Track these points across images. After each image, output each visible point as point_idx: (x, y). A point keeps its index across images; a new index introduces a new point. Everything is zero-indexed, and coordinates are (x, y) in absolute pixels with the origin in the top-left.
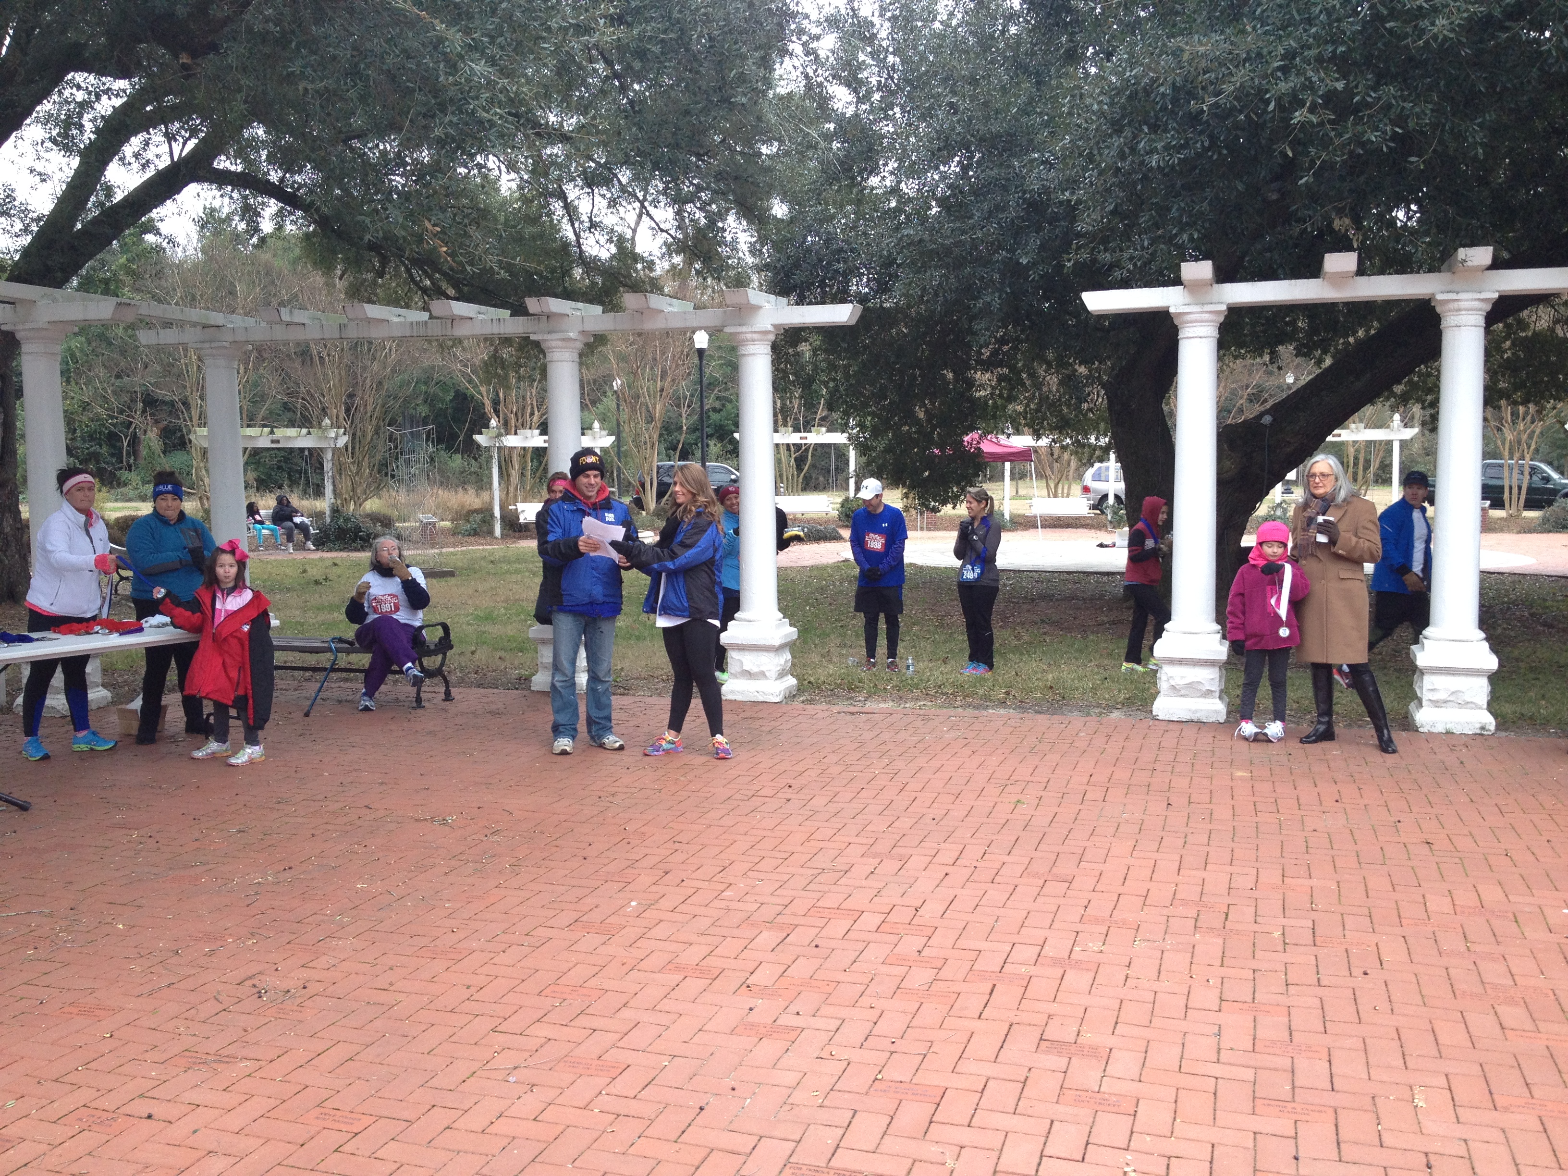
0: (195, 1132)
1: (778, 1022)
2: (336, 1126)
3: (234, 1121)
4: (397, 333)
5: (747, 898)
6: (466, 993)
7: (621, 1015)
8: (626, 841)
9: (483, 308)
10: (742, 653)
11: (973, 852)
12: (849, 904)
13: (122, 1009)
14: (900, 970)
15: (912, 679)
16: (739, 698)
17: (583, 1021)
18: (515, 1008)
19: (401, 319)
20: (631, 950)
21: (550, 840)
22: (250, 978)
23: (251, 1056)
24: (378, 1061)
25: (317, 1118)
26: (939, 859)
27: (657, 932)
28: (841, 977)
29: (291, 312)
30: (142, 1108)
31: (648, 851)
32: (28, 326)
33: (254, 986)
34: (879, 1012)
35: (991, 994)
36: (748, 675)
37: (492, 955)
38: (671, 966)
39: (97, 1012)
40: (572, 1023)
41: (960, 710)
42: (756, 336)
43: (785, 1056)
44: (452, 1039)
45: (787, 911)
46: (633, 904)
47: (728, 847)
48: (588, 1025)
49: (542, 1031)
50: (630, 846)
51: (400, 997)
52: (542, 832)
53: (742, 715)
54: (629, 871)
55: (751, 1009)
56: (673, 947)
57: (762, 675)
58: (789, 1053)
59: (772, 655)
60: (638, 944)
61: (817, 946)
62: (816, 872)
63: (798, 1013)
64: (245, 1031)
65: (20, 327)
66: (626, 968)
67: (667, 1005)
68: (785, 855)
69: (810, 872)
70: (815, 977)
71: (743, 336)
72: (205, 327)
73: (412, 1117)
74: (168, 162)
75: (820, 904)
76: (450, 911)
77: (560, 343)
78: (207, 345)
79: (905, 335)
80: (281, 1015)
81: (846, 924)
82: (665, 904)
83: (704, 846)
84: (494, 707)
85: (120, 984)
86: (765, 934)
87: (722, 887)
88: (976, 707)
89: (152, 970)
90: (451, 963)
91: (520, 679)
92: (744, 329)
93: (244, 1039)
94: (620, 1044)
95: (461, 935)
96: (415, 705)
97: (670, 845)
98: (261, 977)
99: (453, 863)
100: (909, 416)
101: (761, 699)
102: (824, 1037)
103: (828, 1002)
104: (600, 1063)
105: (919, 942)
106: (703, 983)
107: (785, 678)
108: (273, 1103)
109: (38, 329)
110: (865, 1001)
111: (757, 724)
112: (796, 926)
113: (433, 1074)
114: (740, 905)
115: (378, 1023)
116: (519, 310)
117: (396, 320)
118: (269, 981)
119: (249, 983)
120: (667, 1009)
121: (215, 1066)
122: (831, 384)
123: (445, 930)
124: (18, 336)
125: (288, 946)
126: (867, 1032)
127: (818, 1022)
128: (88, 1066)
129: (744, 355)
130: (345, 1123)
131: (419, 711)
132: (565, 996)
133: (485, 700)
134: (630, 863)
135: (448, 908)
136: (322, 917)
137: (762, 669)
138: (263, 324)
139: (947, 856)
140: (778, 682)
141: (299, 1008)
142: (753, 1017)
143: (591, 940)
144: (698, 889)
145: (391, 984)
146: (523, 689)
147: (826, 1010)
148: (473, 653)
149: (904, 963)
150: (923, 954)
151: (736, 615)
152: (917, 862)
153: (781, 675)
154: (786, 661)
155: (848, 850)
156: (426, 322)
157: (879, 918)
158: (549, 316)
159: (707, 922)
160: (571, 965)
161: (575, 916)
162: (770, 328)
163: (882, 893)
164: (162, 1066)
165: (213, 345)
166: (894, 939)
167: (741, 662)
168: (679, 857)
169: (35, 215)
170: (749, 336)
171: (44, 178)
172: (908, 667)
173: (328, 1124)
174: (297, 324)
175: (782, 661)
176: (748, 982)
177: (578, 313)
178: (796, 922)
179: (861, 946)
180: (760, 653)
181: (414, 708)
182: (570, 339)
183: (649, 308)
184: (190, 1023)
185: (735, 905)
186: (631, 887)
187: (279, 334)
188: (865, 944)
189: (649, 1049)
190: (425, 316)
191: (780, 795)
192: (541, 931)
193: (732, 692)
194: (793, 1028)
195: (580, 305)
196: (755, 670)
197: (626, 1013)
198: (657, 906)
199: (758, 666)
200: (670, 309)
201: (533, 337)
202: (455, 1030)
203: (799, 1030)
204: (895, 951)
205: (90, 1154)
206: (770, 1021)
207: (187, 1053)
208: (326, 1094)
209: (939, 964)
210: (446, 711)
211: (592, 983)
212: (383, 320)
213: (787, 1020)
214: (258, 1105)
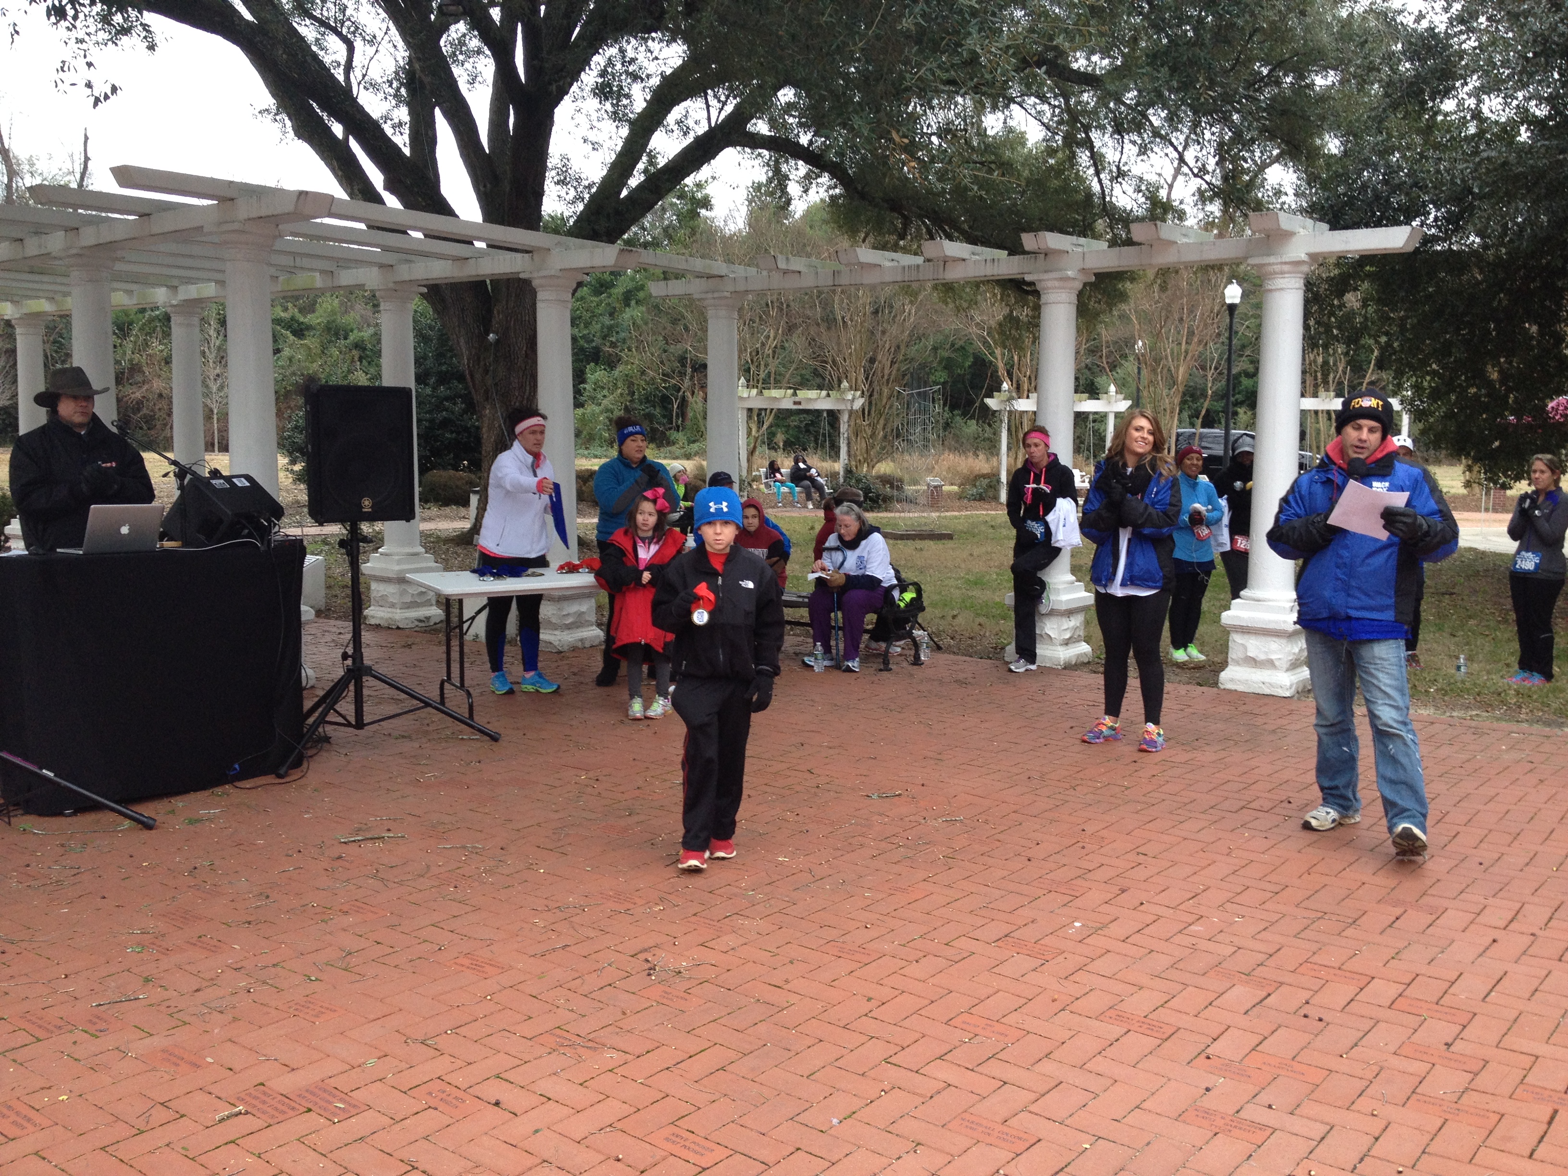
0: (536, 1131)
1: (1242, 1114)
2: (685, 1154)
3: (579, 1127)
4: (888, 278)
5: (1219, 937)
6: (866, 1007)
7: (1039, 1067)
8: (1080, 844)
9: (979, 249)
10: (1246, 636)
11: (1536, 914)
12: (1355, 965)
13: (511, 968)
14: (1420, 1068)
15: (1463, 682)
16: (1241, 688)
17: (994, 1068)
18: (917, 1036)
19: (896, 264)
20: (1065, 983)
21: (994, 832)
22: (645, 950)
23: (622, 1046)
24: (750, 1076)
25: (667, 1139)
26: (1485, 918)
27: (1100, 965)
28: (1333, 1063)
29: (787, 259)
30: (493, 1090)
31: (1105, 860)
32: (543, 273)
33: (647, 961)
34: (1384, 1123)
35: (1550, 1123)
36: (1254, 662)
37: (904, 963)
38: (1112, 1013)
39: (488, 969)
40: (979, 1069)
41: (1525, 725)
42: (1286, 268)
43: (1246, 1165)
44: (837, 1064)
45: (1271, 962)
46: (1077, 924)
47: (1203, 868)
48: (997, 1074)
49: (943, 1072)
50: (1085, 851)
51: (794, 998)
52: (986, 822)
53: (1243, 708)
54: (1079, 882)
55: (1208, 1089)
56: (1118, 988)
57: (1270, 664)
58: (1251, 1162)
59: (1283, 641)
60: (1077, 977)
61: (1306, 1016)
62: (1313, 915)
63: (1270, 1107)
64: (624, 1013)
65: (535, 275)
66: (1058, 1006)
67: (1100, 1064)
68: (1277, 888)
69: (1307, 914)
70: (1298, 1058)
71: (1270, 269)
72: (710, 277)
73: (771, 1160)
74: (707, 128)
75: (1314, 959)
76: (869, 902)
77: (1057, 284)
78: (710, 295)
79: (1480, 283)
80: (665, 1001)
81: (1350, 990)
82: (1115, 930)
83: (1174, 863)
84: (961, 676)
85: (519, 939)
86: (1239, 990)
87: (1190, 918)
88: (1548, 724)
89: (552, 927)
90: (855, 965)
91: (995, 648)
92: (1272, 259)
93: (619, 1024)
94: (1032, 1108)
95: (873, 933)
96: (882, 667)
97: (1132, 856)
98: (657, 951)
99: (883, 845)
100: (1479, 377)
101: (1267, 691)
102: (1303, 1147)
103: (1313, 1096)
104: (1005, 1129)
105: (1448, 1031)
106: (1150, 1042)
107: (1299, 670)
108: (627, 1109)
109: (551, 277)
110: (1364, 1104)
111: (1260, 721)
112: (1282, 984)
113: (808, 1105)
114: (1211, 946)
115: (762, 1028)
116: (1015, 249)
117: (888, 264)
118: (664, 959)
119: (642, 956)
120: (1100, 1070)
121: (580, 1051)
122: (1383, 339)
123: (859, 924)
124: (535, 283)
125: (694, 919)
126: (1364, 1149)
127: (1297, 1124)
128: (458, 1031)
129: (1270, 291)
130: (696, 1152)
131: (885, 674)
132: (978, 1031)
133: (955, 668)
134: (1080, 872)
135: (866, 898)
136: (737, 890)
137: (1273, 657)
138: (765, 273)
139: (1497, 915)
140: (1289, 673)
141: (682, 994)
142: (1209, 1102)
143: (1022, 963)
144: (1159, 917)
145: (787, 981)
146: (997, 659)
147: (1309, 1108)
148: (954, 617)
149: (1425, 1057)
150: (1452, 1049)
151: (1242, 593)
152: (1454, 918)
153: (1294, 666)
154: (1301, 650)
155: (1360, 891)
156: (918, 266)
157: (1393, 990)
158: (1047, 254)
159: (1164, 961)
160: (990, 991)
161: (1005, 929)
162: (1303, 257)
163: (1403, 956)
164: (530, 1043)
165: (716, 295)
166: (1414, 1021)
167: (1245, 647)
168: (1140, 873)
169: (586, 183)
170: (1277, 268)
171: (596, 146)
172: (1458, 668)
173: (676, 1150)
174: (793, 272)
175: (1296, 650)
176: (1209, 1051)
177: (1080, 249)
178: (1280, 979)
179: (1366, 1025)
180: (1269, 639)
181: (881, 670)
182: (1068, 279)
183: (1159, 239)
184: (571, 995)
185: (1204, 945)
186: (1078, 902)
187: (777, 282)
188: (1372, 1023)
189: (1067, 1122)
190: (919, 260)
191: (1276, 810)
192: (963, 943)
193: (1232, 680)
194: (1263, 1127)
195: (1082, 240)
196: (1262, 657)
197: (1047, 1067)
198: (1106, 931)
199: (1266, 653)
200: (1185, 240)
201: (1028, 278)
202: (845, 1051)
203: (1270, 1130)
204: (1413, 1039)
205: (426, 1138)
206: (1231, 1111)
207: (558, 1031)
208: (685, 1108)
209: (1476, 1066)
210: (912, 675)
211: (1012, 1019)
212: (876, 265)
213: (1254, 1113)
214: (612, 1110)
